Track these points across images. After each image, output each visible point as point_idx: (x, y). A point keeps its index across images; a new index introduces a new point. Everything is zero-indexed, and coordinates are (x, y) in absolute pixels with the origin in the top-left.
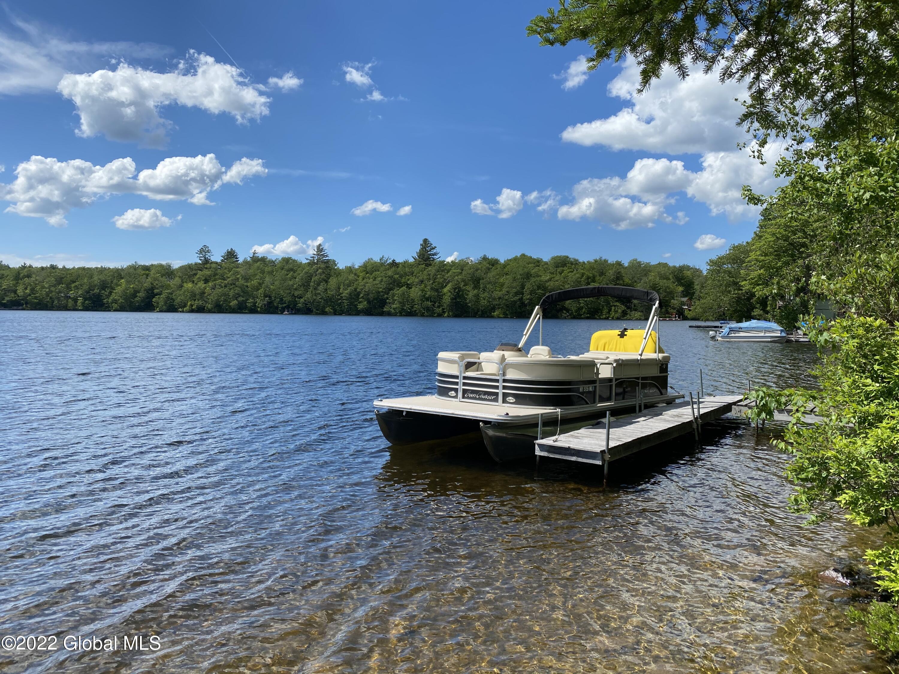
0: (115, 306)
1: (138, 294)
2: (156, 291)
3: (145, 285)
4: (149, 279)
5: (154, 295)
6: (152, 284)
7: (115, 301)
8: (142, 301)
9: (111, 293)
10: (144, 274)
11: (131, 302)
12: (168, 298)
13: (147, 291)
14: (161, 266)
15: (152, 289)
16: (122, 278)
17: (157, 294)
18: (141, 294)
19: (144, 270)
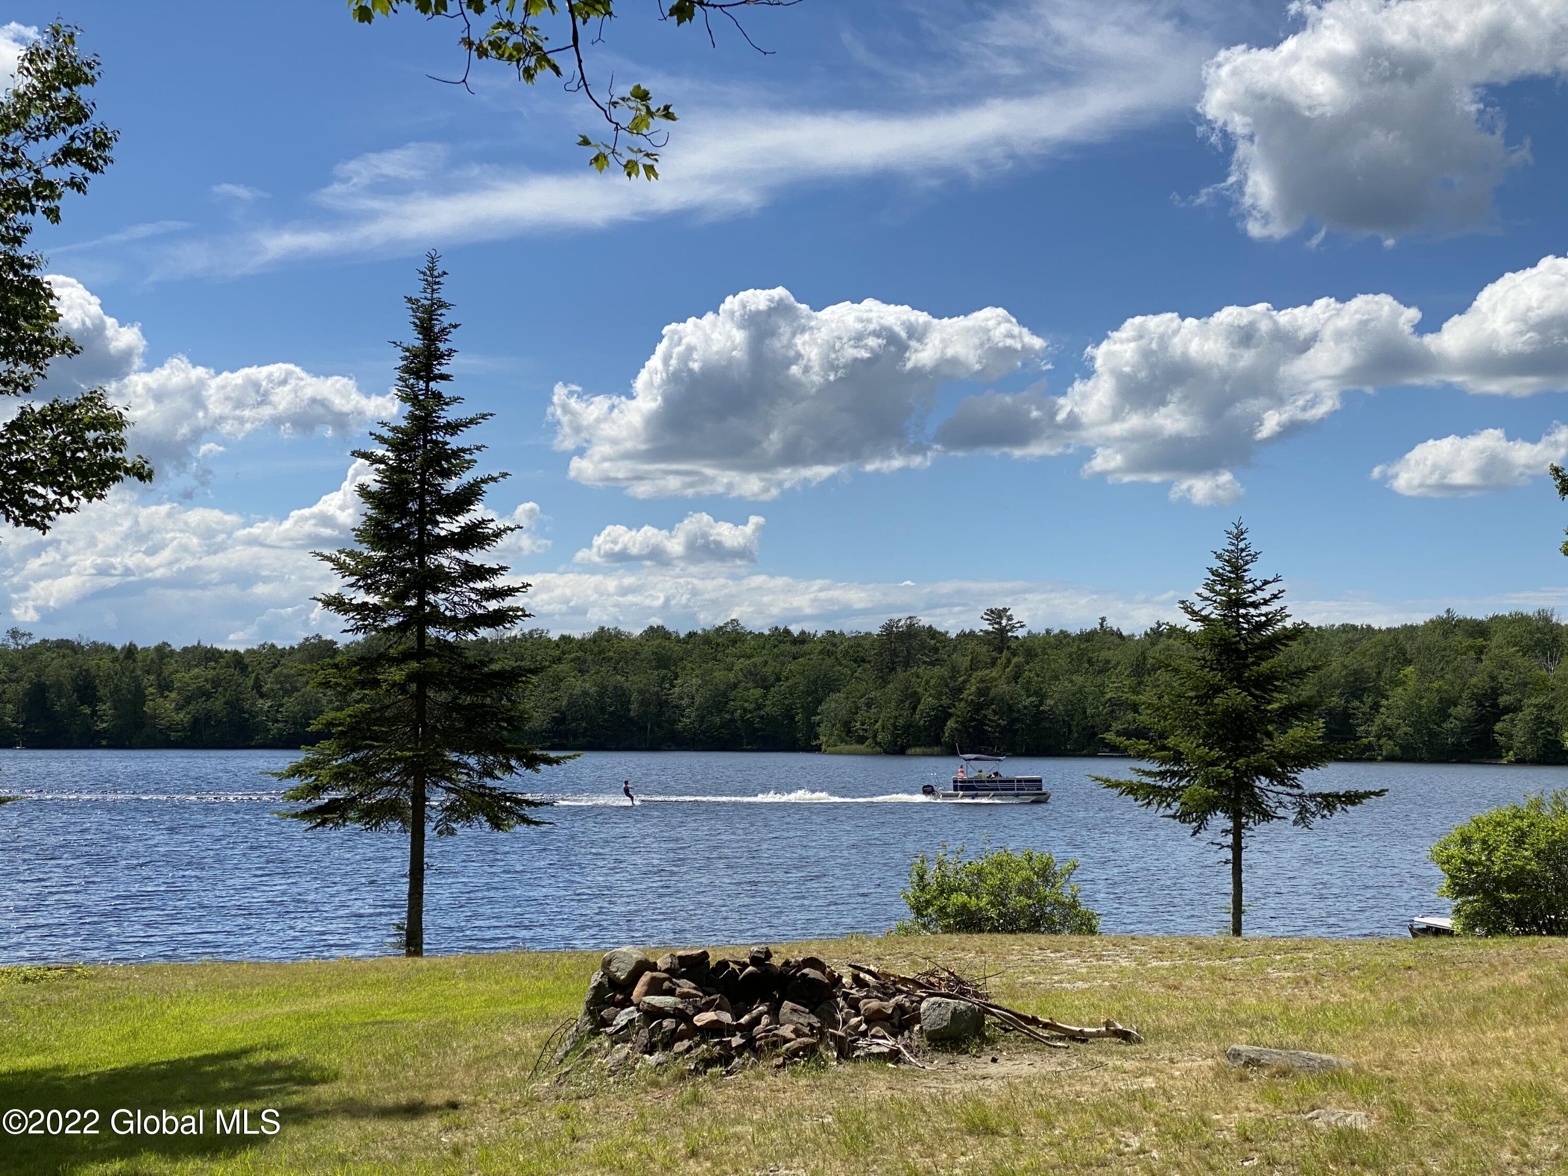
0: (1388, 746)
1: (1452, 710)
2: (1504, 700)
3: (1474, 680)
4: (1487, 663)
5: (1498, 713)
6: (1493, 678)
7: (1387, 732)
8: (1464, 731)
9: (1376, 707)
10: (1471, 647)
11: (1432, 734)
12: (1539, 719)
13: (1479, 700)
14: (1520, 620)
15: (1495, 693)
16: (1409, 662)
17: (1507, 710)
18: (1463, 711)
19: (1471, 635)
